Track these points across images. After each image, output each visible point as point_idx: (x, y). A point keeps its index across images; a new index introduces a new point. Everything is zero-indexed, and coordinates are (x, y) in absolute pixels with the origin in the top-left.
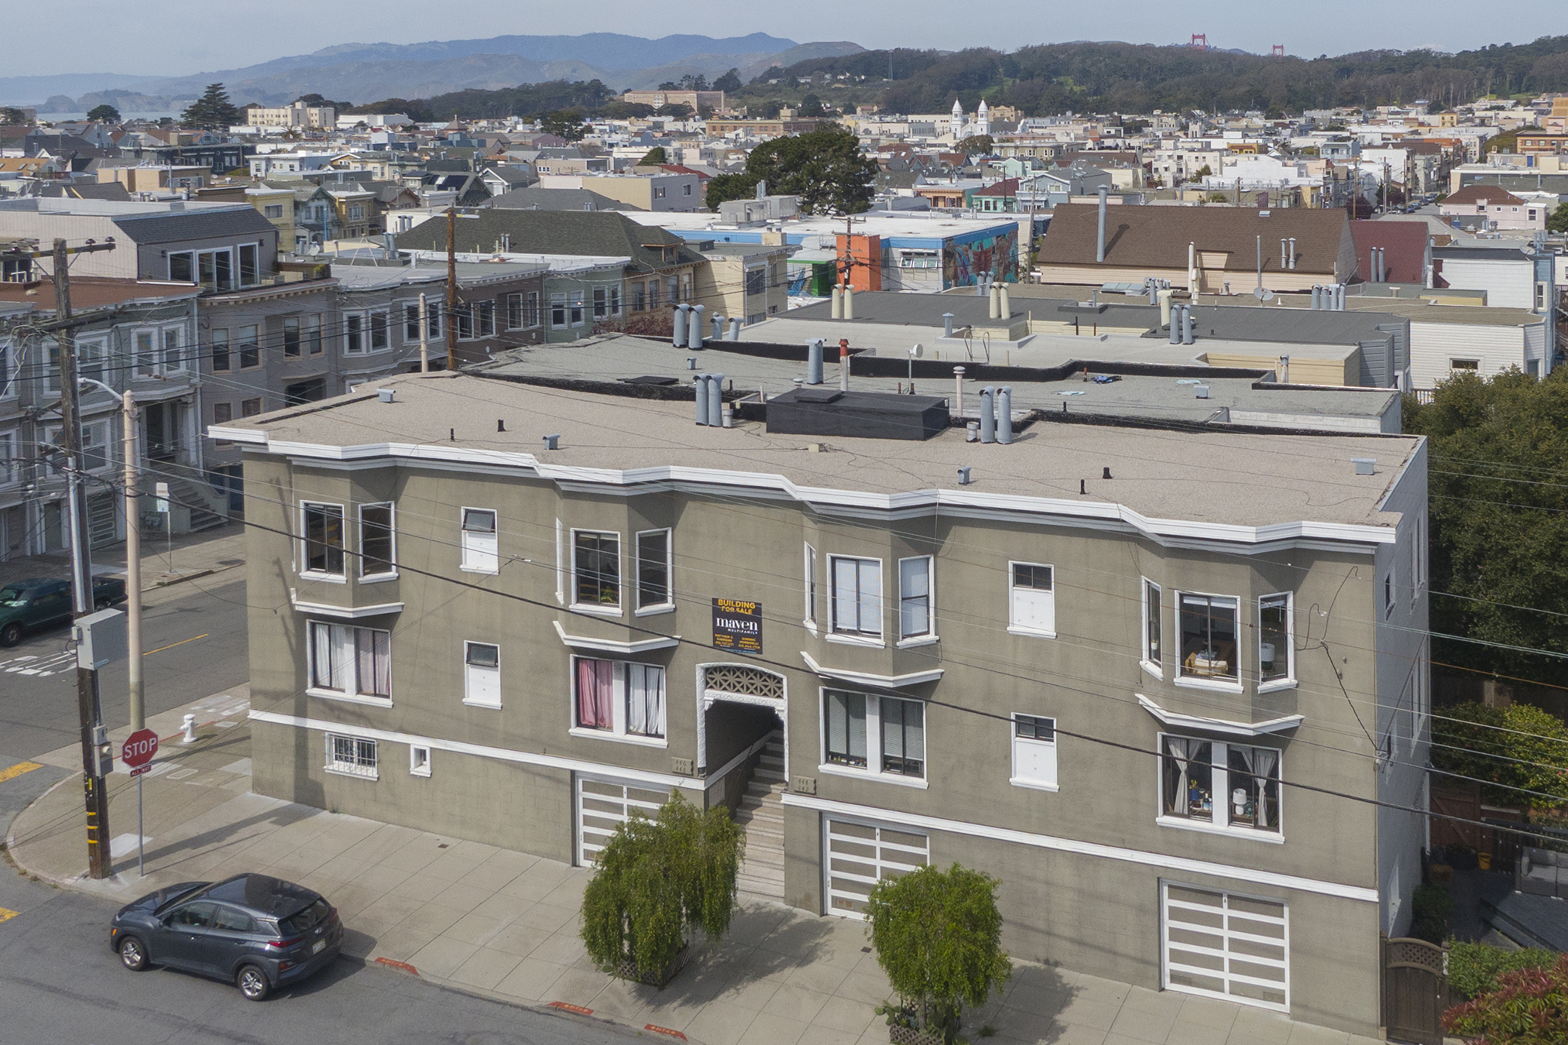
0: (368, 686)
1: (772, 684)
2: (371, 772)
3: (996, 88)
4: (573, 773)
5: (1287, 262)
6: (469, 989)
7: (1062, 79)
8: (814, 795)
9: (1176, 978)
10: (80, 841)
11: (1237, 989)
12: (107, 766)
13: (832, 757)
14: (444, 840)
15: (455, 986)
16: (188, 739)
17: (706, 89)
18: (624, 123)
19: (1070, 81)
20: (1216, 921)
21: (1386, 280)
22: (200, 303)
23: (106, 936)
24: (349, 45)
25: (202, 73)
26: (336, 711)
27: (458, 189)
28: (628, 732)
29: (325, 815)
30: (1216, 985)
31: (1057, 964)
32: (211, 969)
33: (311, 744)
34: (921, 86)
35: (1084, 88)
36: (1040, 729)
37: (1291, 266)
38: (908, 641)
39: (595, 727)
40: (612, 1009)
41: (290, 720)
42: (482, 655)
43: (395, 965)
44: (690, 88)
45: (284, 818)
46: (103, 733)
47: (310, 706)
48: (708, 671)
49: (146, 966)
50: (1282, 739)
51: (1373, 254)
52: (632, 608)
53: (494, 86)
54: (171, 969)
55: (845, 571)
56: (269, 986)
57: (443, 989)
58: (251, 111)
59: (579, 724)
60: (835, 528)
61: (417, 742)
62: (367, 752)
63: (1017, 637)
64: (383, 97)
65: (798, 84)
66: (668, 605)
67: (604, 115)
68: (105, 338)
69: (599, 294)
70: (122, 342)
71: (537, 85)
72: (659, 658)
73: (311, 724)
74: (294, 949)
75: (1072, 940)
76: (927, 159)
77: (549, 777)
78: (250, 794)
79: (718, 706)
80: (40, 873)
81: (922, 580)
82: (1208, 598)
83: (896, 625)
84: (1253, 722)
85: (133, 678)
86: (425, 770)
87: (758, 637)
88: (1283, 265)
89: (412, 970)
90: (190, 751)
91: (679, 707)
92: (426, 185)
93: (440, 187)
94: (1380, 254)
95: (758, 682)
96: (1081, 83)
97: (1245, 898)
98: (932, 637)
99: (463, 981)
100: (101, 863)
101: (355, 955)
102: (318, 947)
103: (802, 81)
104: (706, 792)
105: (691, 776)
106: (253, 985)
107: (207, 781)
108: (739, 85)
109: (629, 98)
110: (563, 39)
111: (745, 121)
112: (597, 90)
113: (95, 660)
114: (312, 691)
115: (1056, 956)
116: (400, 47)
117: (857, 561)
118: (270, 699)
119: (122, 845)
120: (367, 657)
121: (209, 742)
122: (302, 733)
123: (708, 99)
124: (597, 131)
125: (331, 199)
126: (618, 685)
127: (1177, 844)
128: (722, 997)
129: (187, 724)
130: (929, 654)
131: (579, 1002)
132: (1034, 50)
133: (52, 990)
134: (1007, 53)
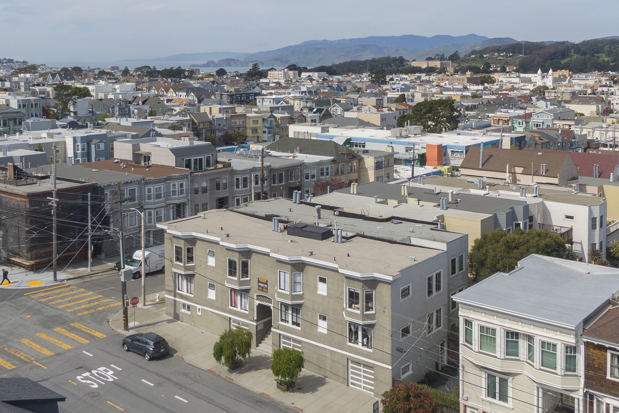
0: (189, 291)
1: (270, 301)
2: (189, 313)
3: (569, 59)
4: (230, 318)
5: (543, 173)
6: (193, 364)
7: (600, 55)
8: (278, 329)
9: (352, 384)
10: (122, 322)
11: (365, 388)
12: (128, 304)
13: (282, 320)
14: (203, 331)
15: (190, 363)
16: (157, 300)
17: (445, 60)
18: (406, 76)
19: (604, 56)
20: (360, 370)
21: (599, 177)
22: (190, 175)
23: (121, 343)
24: (313, 41)
25: (260, 52)
26: (182, 297)
27: (320, 113)
28: (241, 309)
29: (179, 322)
30: (360, 386)
31: (327, 377)
32: (140, 353)
33: (177, 304)
34: (535, 59)
35: (609, 59)
36: (324, 318)
37: (544, 174)
38: (295, 293)
39: (234, 307)
40: (221, 372)
41: (173, 298)
42: (212, 286)
43: (180, 357)
44: (439, 59)
45: (170, 321)
46: (127, 297)
47: (177, 295)
48: (258, 296)
49: (128, 350)
50: (372, 326)
51: (594, 167)
52: (239, 279)
53: (363, 59)
54: (133, 352)
55: (282, 274)
56: (150, 357)
57: (188, 363)
58: (269, 72)
59: (231, 306)
60: (280, 264)
61: (199, 307)
62: (189, 307)
63: (319, 295)
64: (319, 65)
65: (483, 57)
66: (249, 279)
67: (402, 72)
68: (162, 186)
69: (322, 170)
70: (168, 188)
71: (379, 58)
72: (247, 291)
73: (177, 299)
74: (156, 350)
75: (330, 371)
76: (511, 99)
77: (225, 318)
78: (165, 315)
79: (259, 304)
80: (114, 328)
81: (299, 279)
82: (355, 290)
83: (293, 289)
84: (363, 321)
85: (143, 284)
86: (200, 314)
87: (267, 289)
88: (541, 174)
89: (183, 359)
90: (157, 303)
91: (252, 304)
92: (310, 112)
93: (315, 113)
94: (597, 167)
95: (268, 300)
96: (609, 57)
97: (366, 365)
98: (302, 293)
99: (192, 363)
100: (126, 327)
101: (172, 354)
102: (162, 350)
103: (485, 56)
104: (257, 326)
105: (253, 321)
106: (147, 357)
107: (157, 311)
108: (459, 58)
109: (414, 64)
110: (393, 38)
111: (451, 77)
112: (401, 60)
113: (125, 280)
114: (178, 291)
115: (327, 375)
116: (331, 42)
117: (285, 272)
118: (169, 292)
119: (131, 324)
120: (189, 284)
121: (162, 301)
122: (175, 301)
123: (445, 64)
124: (395, 80)
125: (275, 118)
126: (239, 297)
127: (351, 350)
128: (246, 373)
129: (157, 297)
130: (301, 297)
131: (214, 370)
132: (588, 42)
133: (108, 353)
134: (576, 43)
